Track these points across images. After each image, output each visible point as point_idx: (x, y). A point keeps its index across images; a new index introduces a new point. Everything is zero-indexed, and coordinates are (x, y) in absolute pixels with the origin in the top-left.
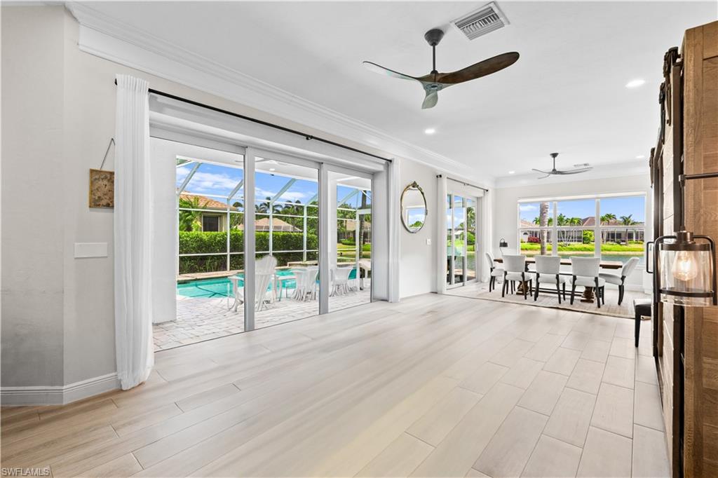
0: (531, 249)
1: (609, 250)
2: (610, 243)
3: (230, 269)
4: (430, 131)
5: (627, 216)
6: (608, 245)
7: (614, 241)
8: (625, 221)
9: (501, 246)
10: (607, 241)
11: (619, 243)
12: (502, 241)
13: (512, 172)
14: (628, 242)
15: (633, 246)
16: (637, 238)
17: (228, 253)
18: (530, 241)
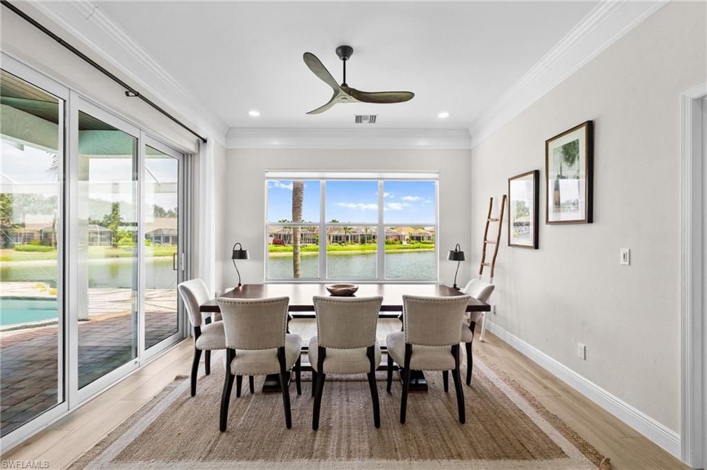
0: (276, 251)
1: (335, 250)
6: (334, 246)
9: (234, 257)
10: (333, 242)
11: (340, 244)
12: (238, 248)
15: (350, 246)
18: (275, 243)
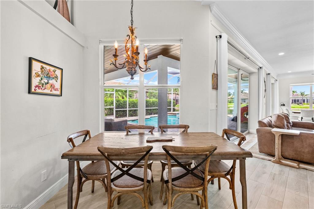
2: (294, 104)
3: (129, 117)
4: (281, 54)
5: (303, 92)
7: (296, 103)
8: (302, 94)
9: (281, 106)
11: (298, 104)
12: (282, 103)
13: (290, 72)
14: (303, 104)
16: (307, 102)
17: (128, 109)
